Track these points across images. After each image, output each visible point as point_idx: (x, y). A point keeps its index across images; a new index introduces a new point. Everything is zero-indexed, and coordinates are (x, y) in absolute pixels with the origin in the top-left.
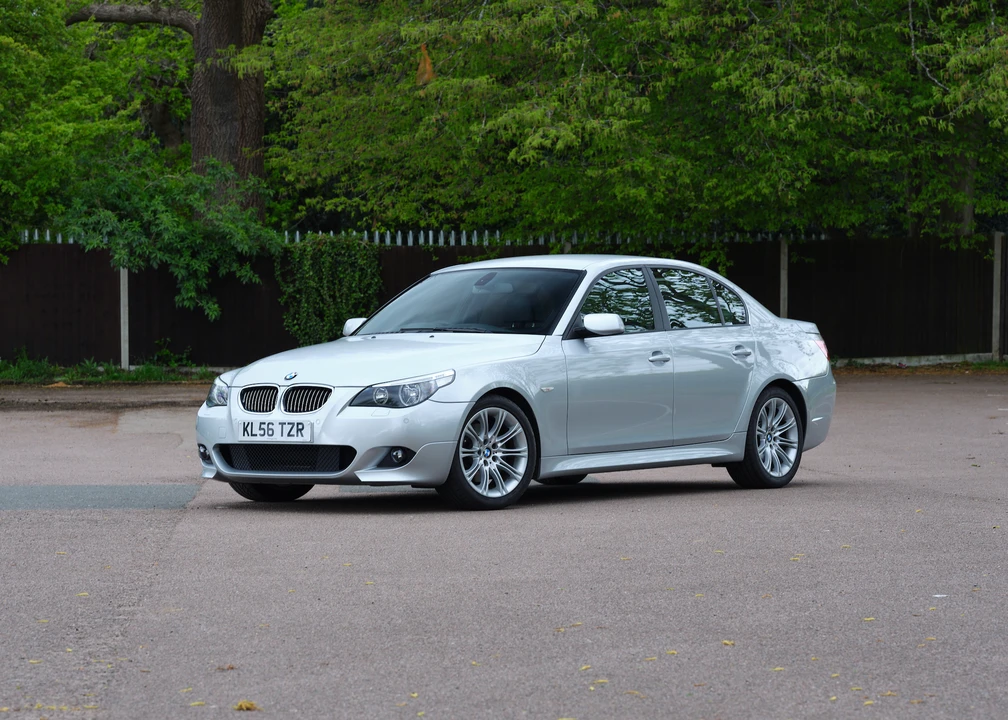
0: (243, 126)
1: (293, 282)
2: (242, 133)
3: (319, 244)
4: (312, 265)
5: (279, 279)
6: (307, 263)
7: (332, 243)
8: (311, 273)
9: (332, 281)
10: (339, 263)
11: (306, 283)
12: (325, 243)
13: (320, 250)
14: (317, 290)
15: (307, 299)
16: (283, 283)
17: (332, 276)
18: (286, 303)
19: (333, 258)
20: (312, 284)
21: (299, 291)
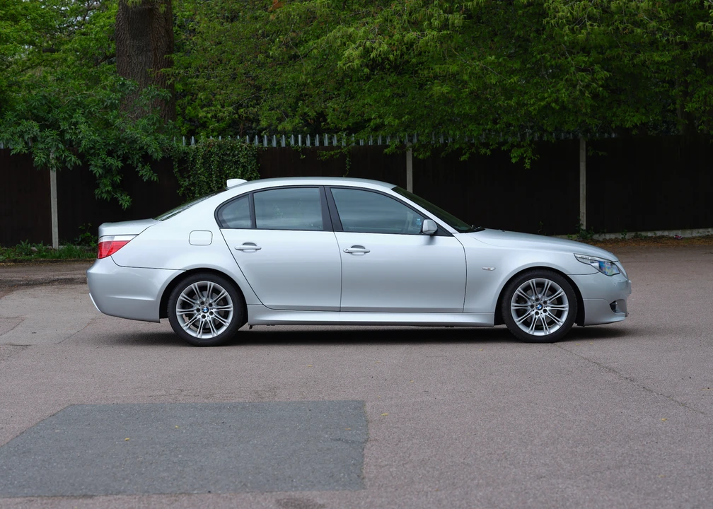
0: (156, 55)
1: (189, 177)
2: (155, 62)
3: (209, 146)
4: (203, 163)
5: (177, 175)
6: (199, 162)
7: (220, 146)
8: (202, 169)
9: (220, 176)
10: (225, 161)
11: (199, 177)
12: (214, 145)
13: (209, 151)
14: (208, 183)
15: (200, 190)
16: (180, 179)
17: (220, 173)
18: (183, 194)
19: (220, 157)
20: (203, 178)
21: (193, 184)
